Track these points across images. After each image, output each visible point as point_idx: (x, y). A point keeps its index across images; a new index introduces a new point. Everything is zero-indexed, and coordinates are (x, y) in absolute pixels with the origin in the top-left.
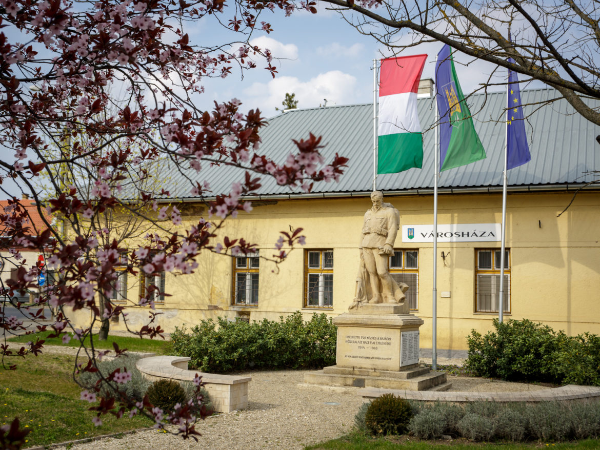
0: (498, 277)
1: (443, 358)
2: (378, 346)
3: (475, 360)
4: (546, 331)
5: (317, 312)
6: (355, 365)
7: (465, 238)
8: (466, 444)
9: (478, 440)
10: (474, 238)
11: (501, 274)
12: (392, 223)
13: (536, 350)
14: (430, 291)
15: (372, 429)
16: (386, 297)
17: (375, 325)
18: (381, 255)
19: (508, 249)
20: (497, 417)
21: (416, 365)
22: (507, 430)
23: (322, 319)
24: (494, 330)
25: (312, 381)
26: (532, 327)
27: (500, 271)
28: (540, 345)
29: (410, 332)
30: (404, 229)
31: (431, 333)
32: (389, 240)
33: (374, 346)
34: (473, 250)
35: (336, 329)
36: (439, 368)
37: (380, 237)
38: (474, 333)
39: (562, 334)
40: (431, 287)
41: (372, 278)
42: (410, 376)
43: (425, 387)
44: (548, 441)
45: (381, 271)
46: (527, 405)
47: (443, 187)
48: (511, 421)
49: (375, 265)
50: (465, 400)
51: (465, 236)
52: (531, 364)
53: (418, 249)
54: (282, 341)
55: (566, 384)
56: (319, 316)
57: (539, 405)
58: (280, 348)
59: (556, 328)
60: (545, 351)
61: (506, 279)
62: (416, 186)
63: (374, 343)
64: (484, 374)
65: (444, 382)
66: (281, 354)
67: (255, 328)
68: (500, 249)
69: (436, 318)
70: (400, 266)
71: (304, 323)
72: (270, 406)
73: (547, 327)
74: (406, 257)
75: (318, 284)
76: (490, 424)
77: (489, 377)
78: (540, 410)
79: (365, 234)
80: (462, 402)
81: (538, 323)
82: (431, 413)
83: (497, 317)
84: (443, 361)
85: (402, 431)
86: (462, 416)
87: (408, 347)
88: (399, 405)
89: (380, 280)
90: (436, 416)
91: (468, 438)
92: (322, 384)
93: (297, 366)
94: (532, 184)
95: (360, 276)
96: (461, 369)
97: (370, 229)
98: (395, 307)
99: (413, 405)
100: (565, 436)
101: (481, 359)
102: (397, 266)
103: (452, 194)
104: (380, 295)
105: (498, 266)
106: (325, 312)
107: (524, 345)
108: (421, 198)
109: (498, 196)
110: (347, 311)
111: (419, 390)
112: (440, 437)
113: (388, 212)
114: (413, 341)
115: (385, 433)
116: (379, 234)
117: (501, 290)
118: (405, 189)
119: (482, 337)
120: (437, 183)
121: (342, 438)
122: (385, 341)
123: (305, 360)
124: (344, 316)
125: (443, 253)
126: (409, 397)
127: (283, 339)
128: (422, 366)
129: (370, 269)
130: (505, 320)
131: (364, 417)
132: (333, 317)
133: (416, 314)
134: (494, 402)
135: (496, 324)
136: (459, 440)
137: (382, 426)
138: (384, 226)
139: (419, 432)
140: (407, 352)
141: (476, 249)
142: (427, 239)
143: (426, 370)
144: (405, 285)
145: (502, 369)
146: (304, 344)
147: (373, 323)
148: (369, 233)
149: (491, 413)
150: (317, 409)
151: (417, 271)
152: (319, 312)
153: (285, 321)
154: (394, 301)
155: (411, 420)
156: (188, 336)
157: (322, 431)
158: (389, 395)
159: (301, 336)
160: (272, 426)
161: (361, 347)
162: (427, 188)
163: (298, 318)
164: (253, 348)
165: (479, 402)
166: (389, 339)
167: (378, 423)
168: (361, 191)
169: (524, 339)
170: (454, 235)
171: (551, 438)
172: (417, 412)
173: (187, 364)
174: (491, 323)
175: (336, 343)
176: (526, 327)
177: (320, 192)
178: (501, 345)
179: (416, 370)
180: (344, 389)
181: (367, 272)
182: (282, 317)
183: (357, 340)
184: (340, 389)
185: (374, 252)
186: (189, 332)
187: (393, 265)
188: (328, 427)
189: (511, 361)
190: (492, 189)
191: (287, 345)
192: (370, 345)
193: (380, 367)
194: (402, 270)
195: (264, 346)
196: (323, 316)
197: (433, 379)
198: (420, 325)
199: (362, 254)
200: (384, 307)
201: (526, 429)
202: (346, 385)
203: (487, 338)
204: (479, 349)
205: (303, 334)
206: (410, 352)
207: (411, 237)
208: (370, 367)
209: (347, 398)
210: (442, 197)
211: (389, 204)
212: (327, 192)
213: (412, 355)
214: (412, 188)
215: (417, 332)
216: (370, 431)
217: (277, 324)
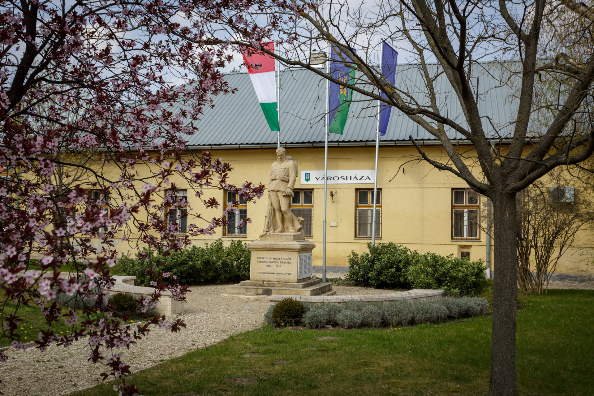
0: (372, 210)
1: (331, 273)
2: (281, 264)
3: (354, 274)
4: (405, 251)
5: (234, 239)
6: (264, 279)
7: (349, 181)
8: (342, 330)
9: (349, 327)
10: (355, 181)
11: (374, 208)
12: (292, 172)
13: (397, 265)
14: (322, 223)
15: (277, 323)
16: (288, 228)
17: (279, 249)
18: (284, 196)
19: (379, 190)
20: (363, 311)
21: (309, 278)
22: (370, 320)
23: (238, 245)
24: (368, 251)
25: (232, 292)
26: (396, 248)
27: (373, 206)
28: (400, 261)
29: (305, 254)
30: (302, 174)
31: (322, 254)
32: (290, 185)
33: (279, 264)
34: (354, 190)
35: (250, 252)
36: (327, 280)
37: (283, 182)
38: (353, 253)
39: (416, 253)
40: (322, 219)
41: (278, 214)
42: (305, 286)
43: (315, 293)
44: (396, 327)
45: (284, 208)
46: (384, 303)
47: (332, 142)
48: (372, 314)
49: (280, 204)
50: (342, 301)
51: (349, 179)
52: (393, 275)
53: (313, 189)
54: (207, 263)
55: (414, 288)
56: (236, 242)
57: (392, 303)
58: (206, 268)
59: (412, 248)
60: (403, 266)
61: (378, 213)
62: (312, 141)
63: (278, 262)
64: (360, 284)
65: (330, 290)
66: (207, 273)
67: (186, 253)
68: (373, 189)
69: (326, 242)
70: (299, 202)
71: (224, 248)
72: (201, 311)
73: (406, 248)
74: (303, 195)
75: (234, 217)
76: (358, 316)
77: (364, 286)
78: (392, 306)
79: (272, 180)
80: (340, 303)
81: (399, 245)
82: (318, 310)
83: (371, 241)
84: (330, 275)
85: (298, 323)
86: (340, 312)
87: (303, 264)
88: (296, 305)
89: (283, 215)
90: (321, 312)
91: (343, 326)
92: (239, 294)
93: (219, 282)
94: (398, 140)
95: (268, 212)
96: (344, 281)
97: (276, 176)
98: (294, 236)
99: (305, 305)
100: (408, 323)
101: (358, 273)
102: (296, 202)
103: (339, 147)
104: (283, 227)
105: (372, 202)
106: (241, 239)
107: (389, 262)
108: (316, 149)
109: (373, 149)
110: (258, 239)
111: (311, 295)
112: (324, 327)
113: (289, 163)
114: (307, 260)
115: (285, 326)
116: (282, 181)
117: (374, 221)
118: (303, 143)
119: (359, 256)
120: (328, 139)
121: (255, 330)
122: (286, 261)
123: (225, 277)
124: (255, 242)
125: (332, 192)
126: (302, 301)
127: (208, 261)
128: (314, 278)
129: (276, 207)
130: (376, 243)
131: (271, 315)
132: (247, 243)
133: (310, 240)
134: (361, 301)
135: (369, 246)
136: (337, 328)
137: (284, 320)
138: (287, 174)
139: (310, 324)
140: (303, 269)
141: (357, 190)
142: (319, 182)
143: (316, 282)
144: (301, 219)
145: (373, 280)
146: (225, 264)
147: (278, 247)
148: (275, 180)
149: (359, 309)
150: (236, 312)
151: (312, 206)
152: (236, 240)
153: (209, 247)
154: (293, 231)
155: (304, 315)
156: (132, 260)
157: (241, 326)
158: (289, 299)
159: (223, 258)
160: (203, 324)
161: (268, 266)
162: (320, 142)
163: (219, 245)
164: (185, 269)
165: (352, 302)
166: (290, 259)
167: (281, 318)
168: (269, 144)
169: (389, 258)
170: (340, 179)
171: (398, 325)
172: (309, 310)
173: (133, 282)
174: (366, 245)
175: (249, 263)
176: (390, 248)
177: (236, 144)
178: (373, 262)
179: (309, 281)
180: (256, 297)
181: (274, 209)
182: (207, 244)
183: (266, 260)
184: (253, 297)
185: (279, 194)
186: (133, 257)
187: (294, 202)
188: (245, 323)
189: (379, 273)
190: (368, 144)
191: (211, 265)
192: (275, 264)
193: (283, 280)
194: (301, 206)
195: (193, 266)
196: (240, 242)
197: (321, 288)
198: (313, 248)
199: (270, 195)
200: (286, 235)
201: (382, 319)
202: (257, 294)
203: (363, 257)
204: (357, 265)
205: (224, 257)
206: (305, 269)
207: (307, 180)
208: (276, 280)
209: (258, 304)
210: (331, 149)
211: (290, 157)
212: (242, 144)
213: (307, 271)
214: (309, 142)
215: (310, 253)
216: (276, 324)
217: (203, 249)
